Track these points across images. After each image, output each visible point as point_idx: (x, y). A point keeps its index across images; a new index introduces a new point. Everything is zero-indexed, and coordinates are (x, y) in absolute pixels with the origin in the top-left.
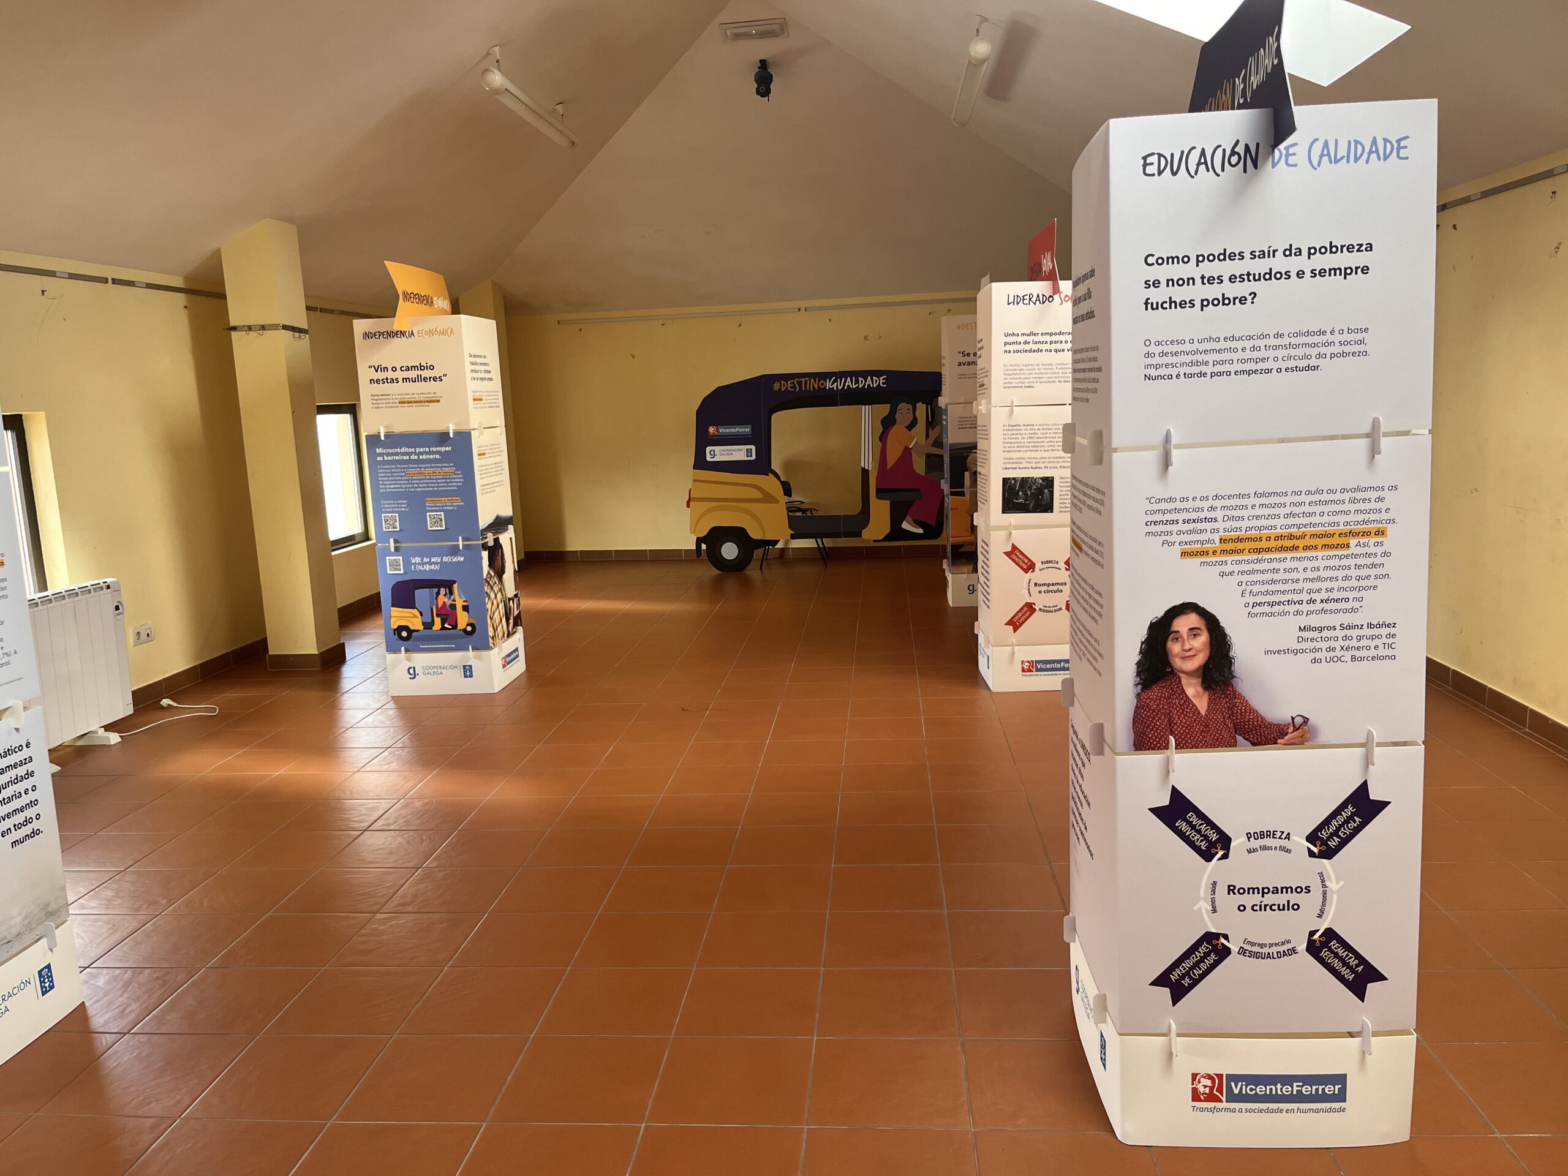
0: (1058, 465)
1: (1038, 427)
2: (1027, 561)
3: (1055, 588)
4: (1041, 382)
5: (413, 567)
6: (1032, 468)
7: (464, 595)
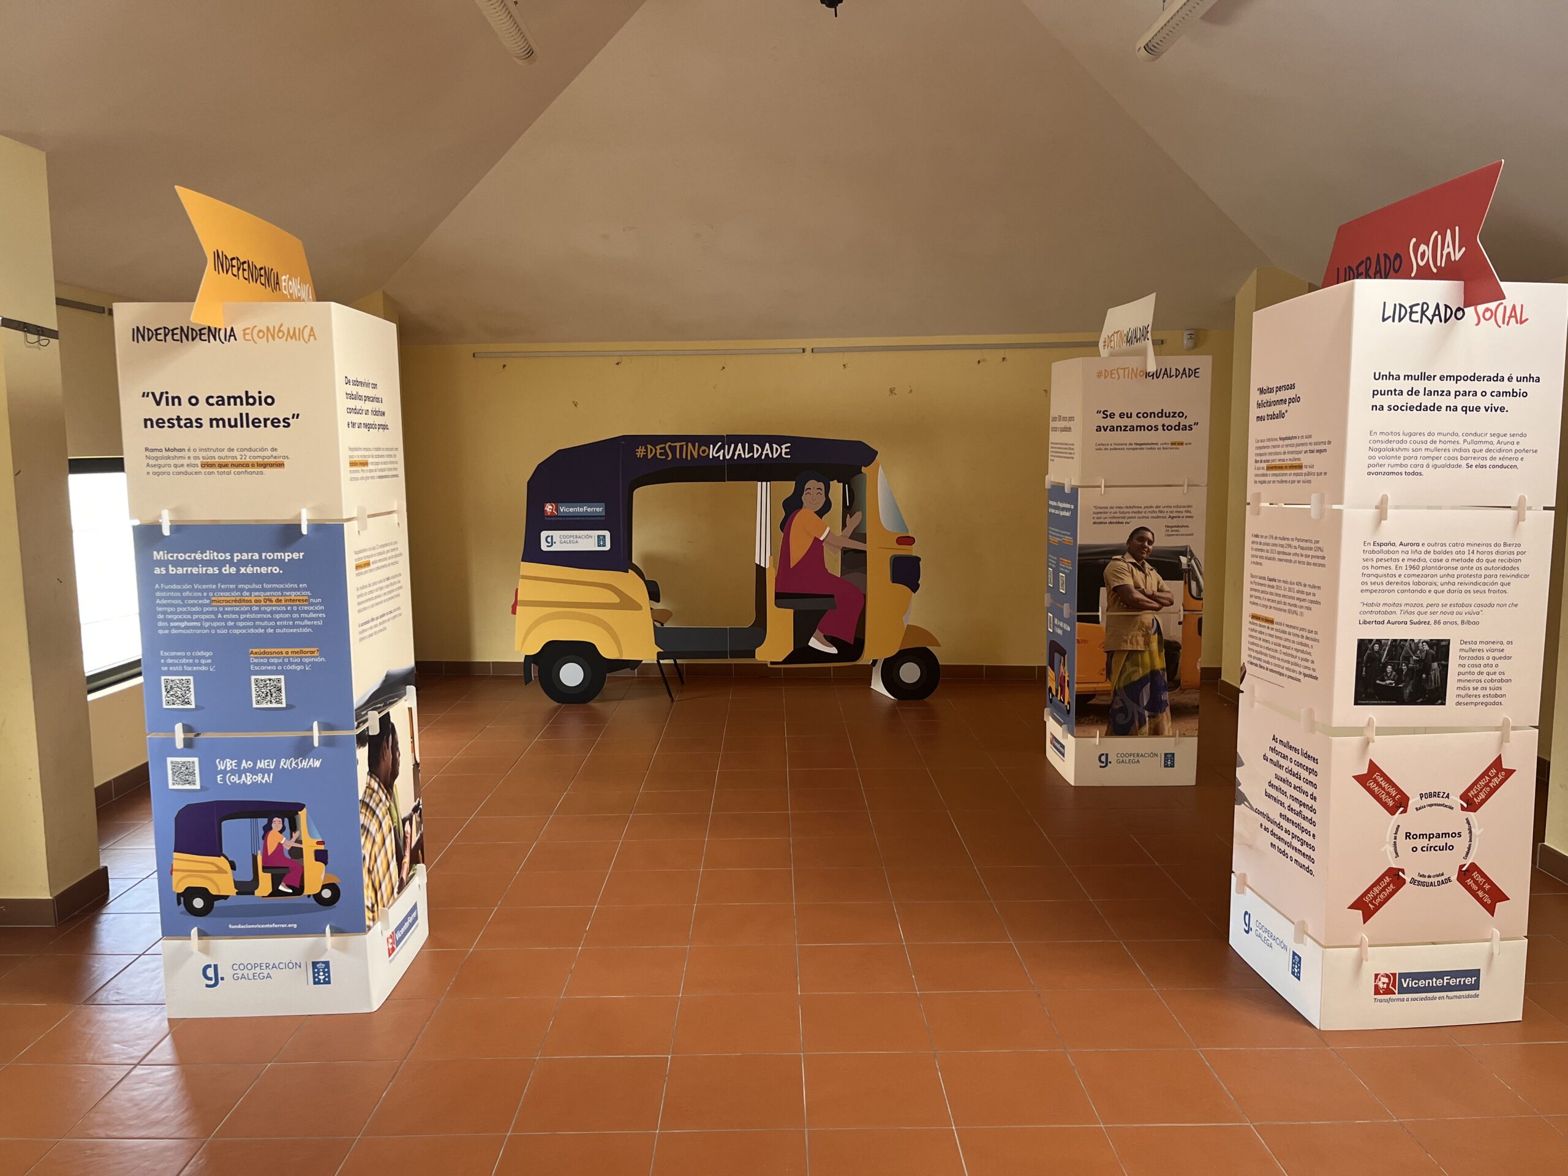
0: (1458, 618)
1: (1426, 548)
2: (1394, 793)
3: (1441, 842)
4: (1435, 466)
5: (219, 778)
6: (1412, 623)
7: (318, 830)
